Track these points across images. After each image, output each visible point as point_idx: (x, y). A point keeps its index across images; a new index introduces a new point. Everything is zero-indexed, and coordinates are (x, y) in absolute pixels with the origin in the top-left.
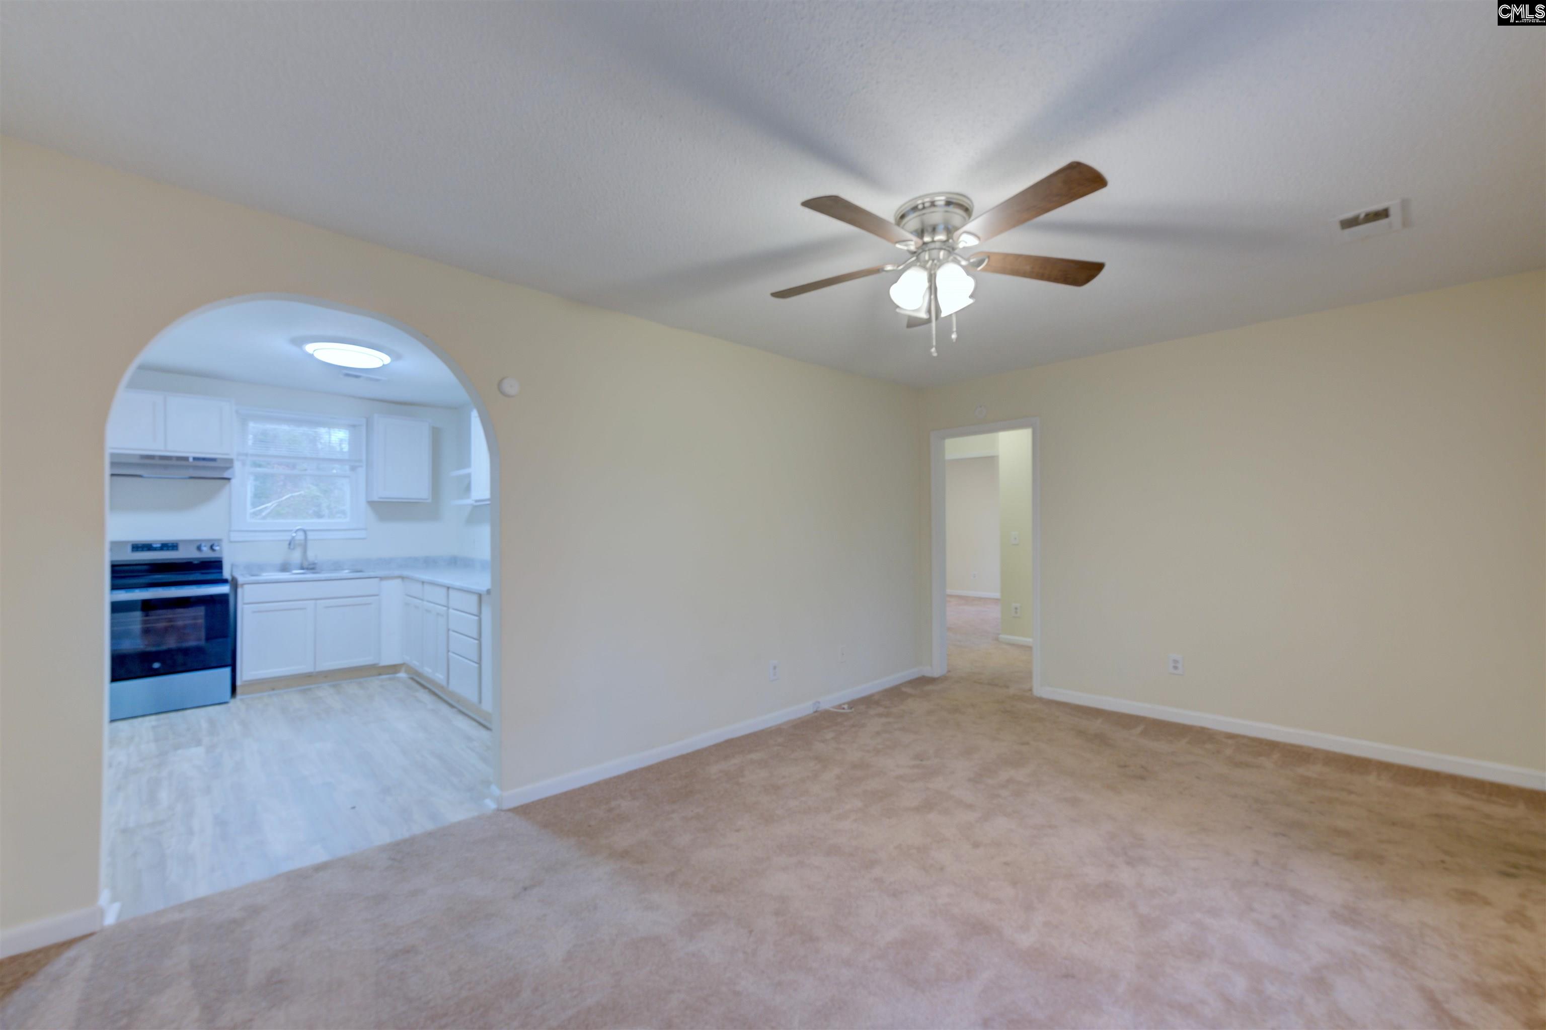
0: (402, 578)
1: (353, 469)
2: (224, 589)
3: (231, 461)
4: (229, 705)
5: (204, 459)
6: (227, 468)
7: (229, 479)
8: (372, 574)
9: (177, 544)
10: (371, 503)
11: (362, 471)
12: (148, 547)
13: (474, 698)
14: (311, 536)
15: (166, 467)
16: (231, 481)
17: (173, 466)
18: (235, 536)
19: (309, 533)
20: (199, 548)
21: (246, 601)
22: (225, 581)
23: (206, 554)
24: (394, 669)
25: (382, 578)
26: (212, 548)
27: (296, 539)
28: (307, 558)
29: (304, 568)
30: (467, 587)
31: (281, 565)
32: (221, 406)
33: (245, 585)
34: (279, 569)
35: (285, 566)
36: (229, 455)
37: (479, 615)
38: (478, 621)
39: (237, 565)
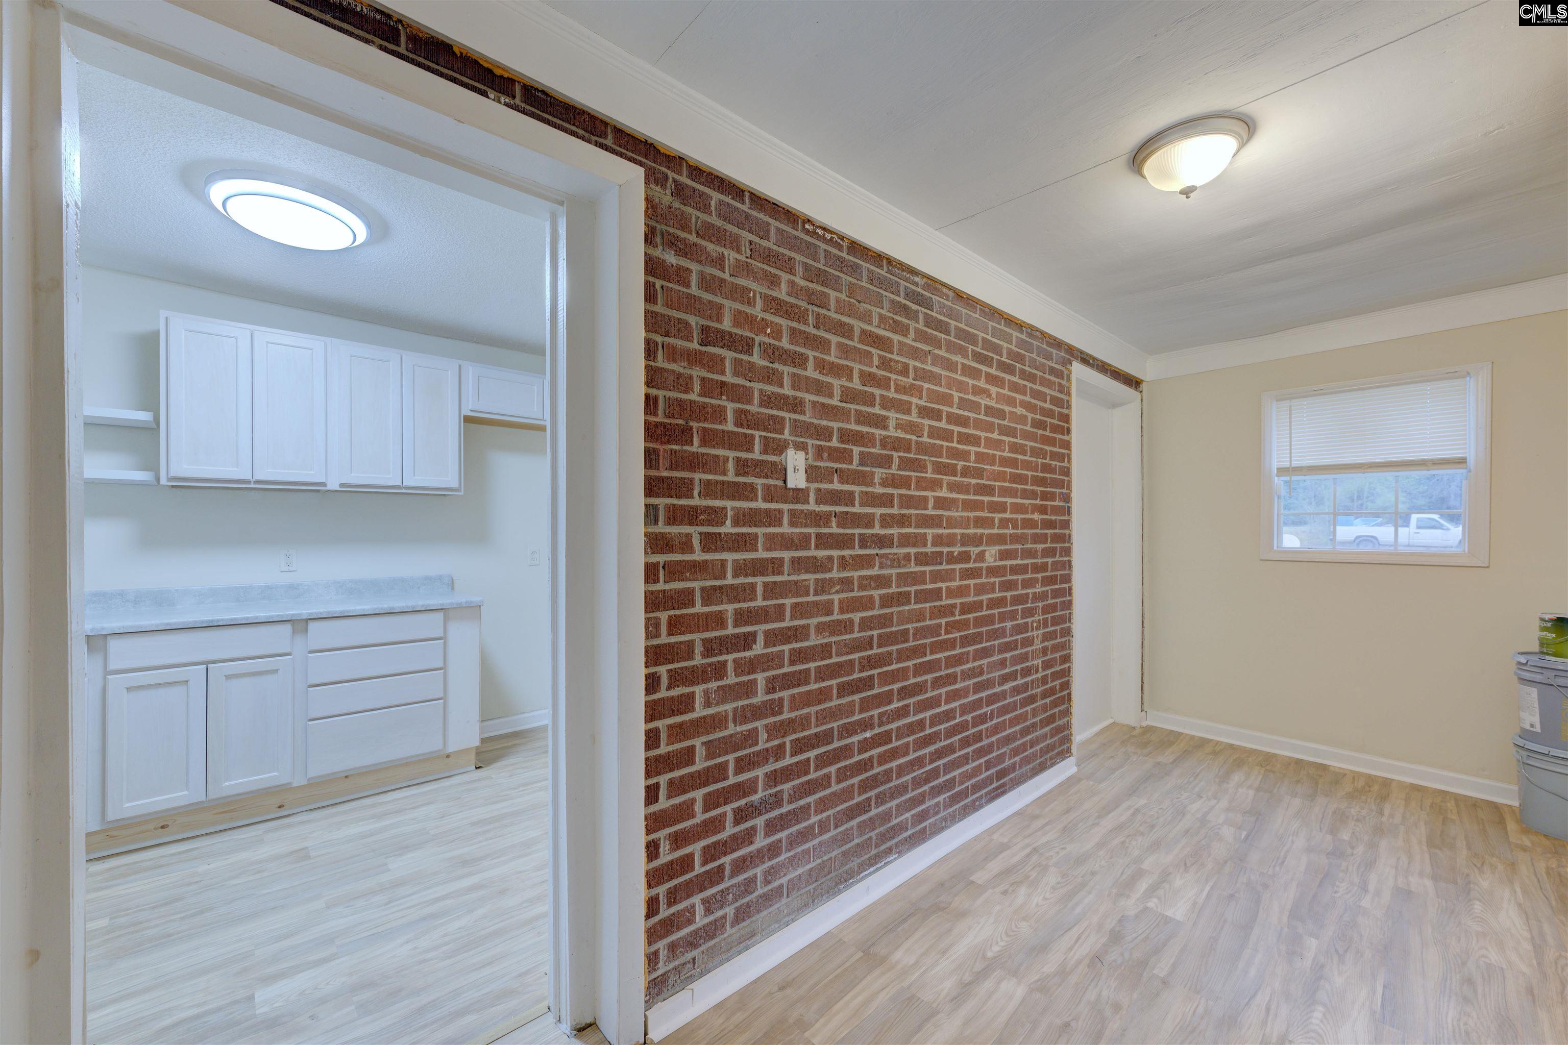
30: (412, 606)
37: (444, 638)
38: (443, 643)
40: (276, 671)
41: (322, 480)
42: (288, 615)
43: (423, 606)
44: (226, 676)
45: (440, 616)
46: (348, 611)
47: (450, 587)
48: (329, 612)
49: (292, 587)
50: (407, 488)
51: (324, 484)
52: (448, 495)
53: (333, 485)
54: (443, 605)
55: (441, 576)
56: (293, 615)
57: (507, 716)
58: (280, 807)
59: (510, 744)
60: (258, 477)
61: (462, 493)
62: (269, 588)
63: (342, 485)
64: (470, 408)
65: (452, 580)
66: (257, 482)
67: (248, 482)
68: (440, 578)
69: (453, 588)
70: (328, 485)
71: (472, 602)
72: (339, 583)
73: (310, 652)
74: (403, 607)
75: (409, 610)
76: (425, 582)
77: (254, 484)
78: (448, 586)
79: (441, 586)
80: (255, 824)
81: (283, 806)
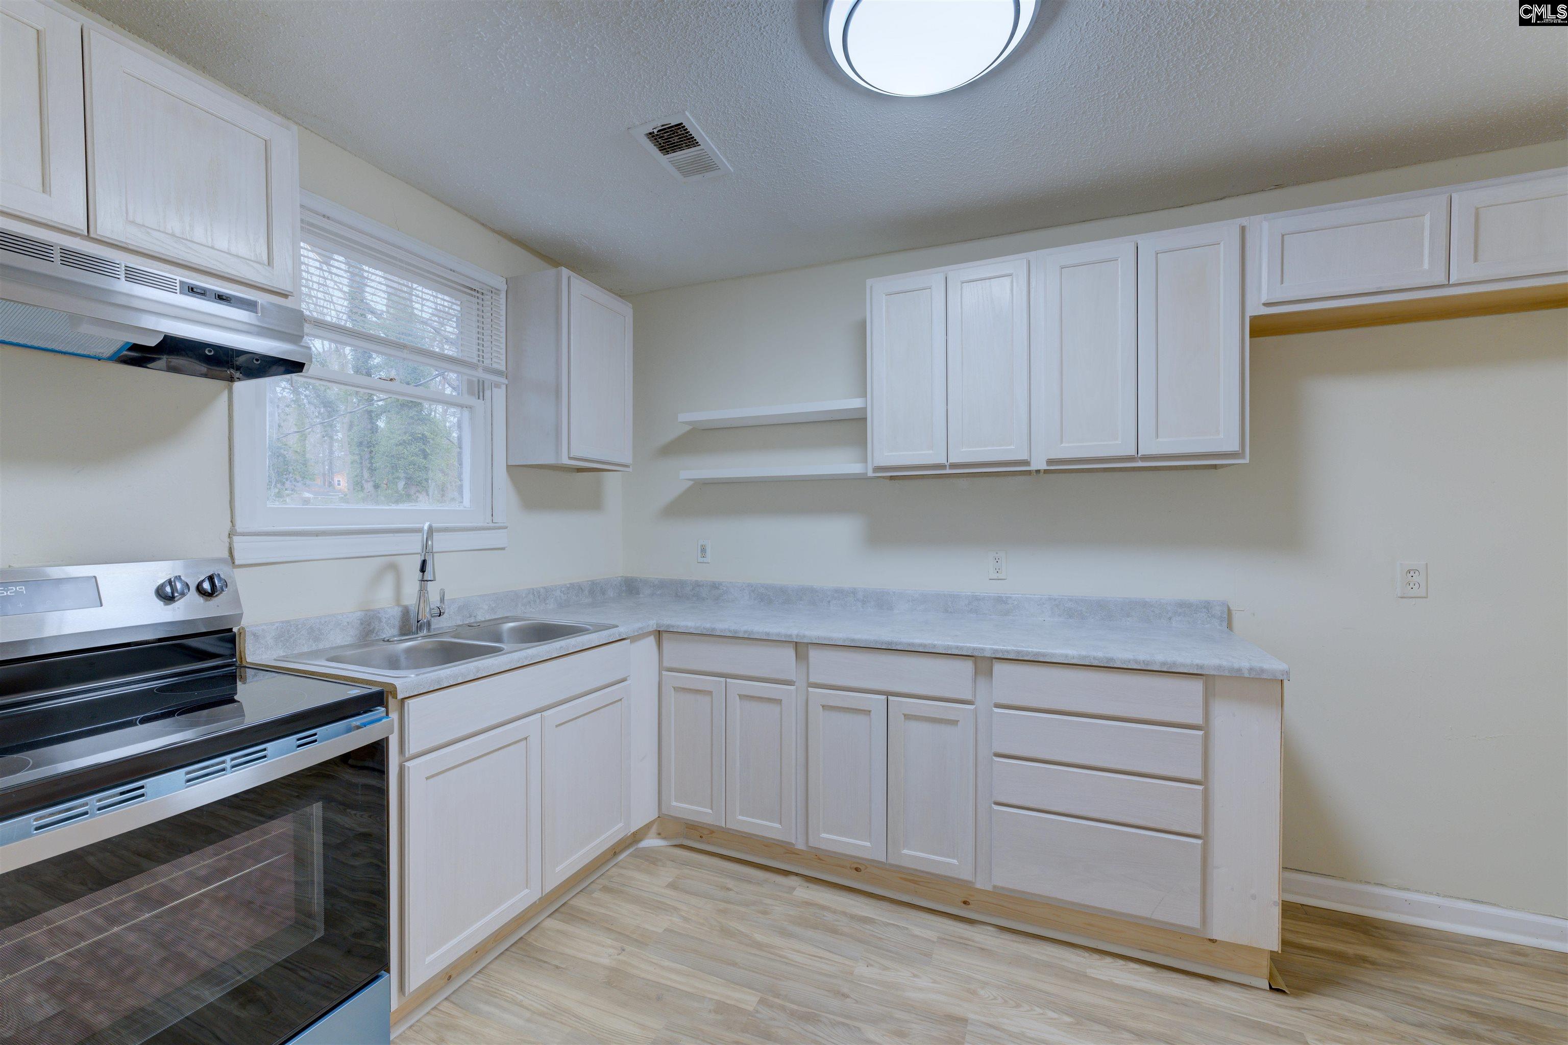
0: (659, 634)
10: (513, 471)
11: (499, 396)
13: (1192, 919)
18: (244, 551)
20: (165, 592)
21: (412, 749)
25: (633, 639)
26: (203, 587)
27: (434, 550)
28: (426, 601)
29: (421, 626)
30: (1143, 661)
31: (362, 624)
32: (266, 138)
33: (410, 701)
34: (356, 636)
35: (369, 625)
36: (286, 296)
37: (1204, 727)
38: (1202, 737)
39: (254, 635)
40: (954, 723)
41: (1024, 456)
42: (969, 648)
43: (1164, 664)
44: (905, 715)
45: (1197, 687)
46: (1044, 655)
47: (1225, 624)
48: (1018, 652)
49: (1000, 600)
50: (1145, 458)
51: (1026, 463)
52: (1222, 466)
53: (1038, 463)
54: (1202, 667)
55: (1208, 602)
56: (974, 649)
57: (1343, 879)
58: (965, 903)
59: (1351, 950)
60: (953, 459)
61: (1247, 461)
62: (976, 598)
63: (1050, 462)
64: (1264, 299)
65: (1229, 610)
66: (954, 466)
67: (942, 466)
68: (1207, 606)
69: (1230, 626)
70: (1032, 463)
71: (1262, 671)
72: (1055, 600)
73: (998, 706)
74: (1129, 662)
75: (1139, 668)
76: (1180, 610)
77: (950, 468)
78: (1222, 621)
79: (1208, 619)
80: (937, 913)
81: (969, 904)
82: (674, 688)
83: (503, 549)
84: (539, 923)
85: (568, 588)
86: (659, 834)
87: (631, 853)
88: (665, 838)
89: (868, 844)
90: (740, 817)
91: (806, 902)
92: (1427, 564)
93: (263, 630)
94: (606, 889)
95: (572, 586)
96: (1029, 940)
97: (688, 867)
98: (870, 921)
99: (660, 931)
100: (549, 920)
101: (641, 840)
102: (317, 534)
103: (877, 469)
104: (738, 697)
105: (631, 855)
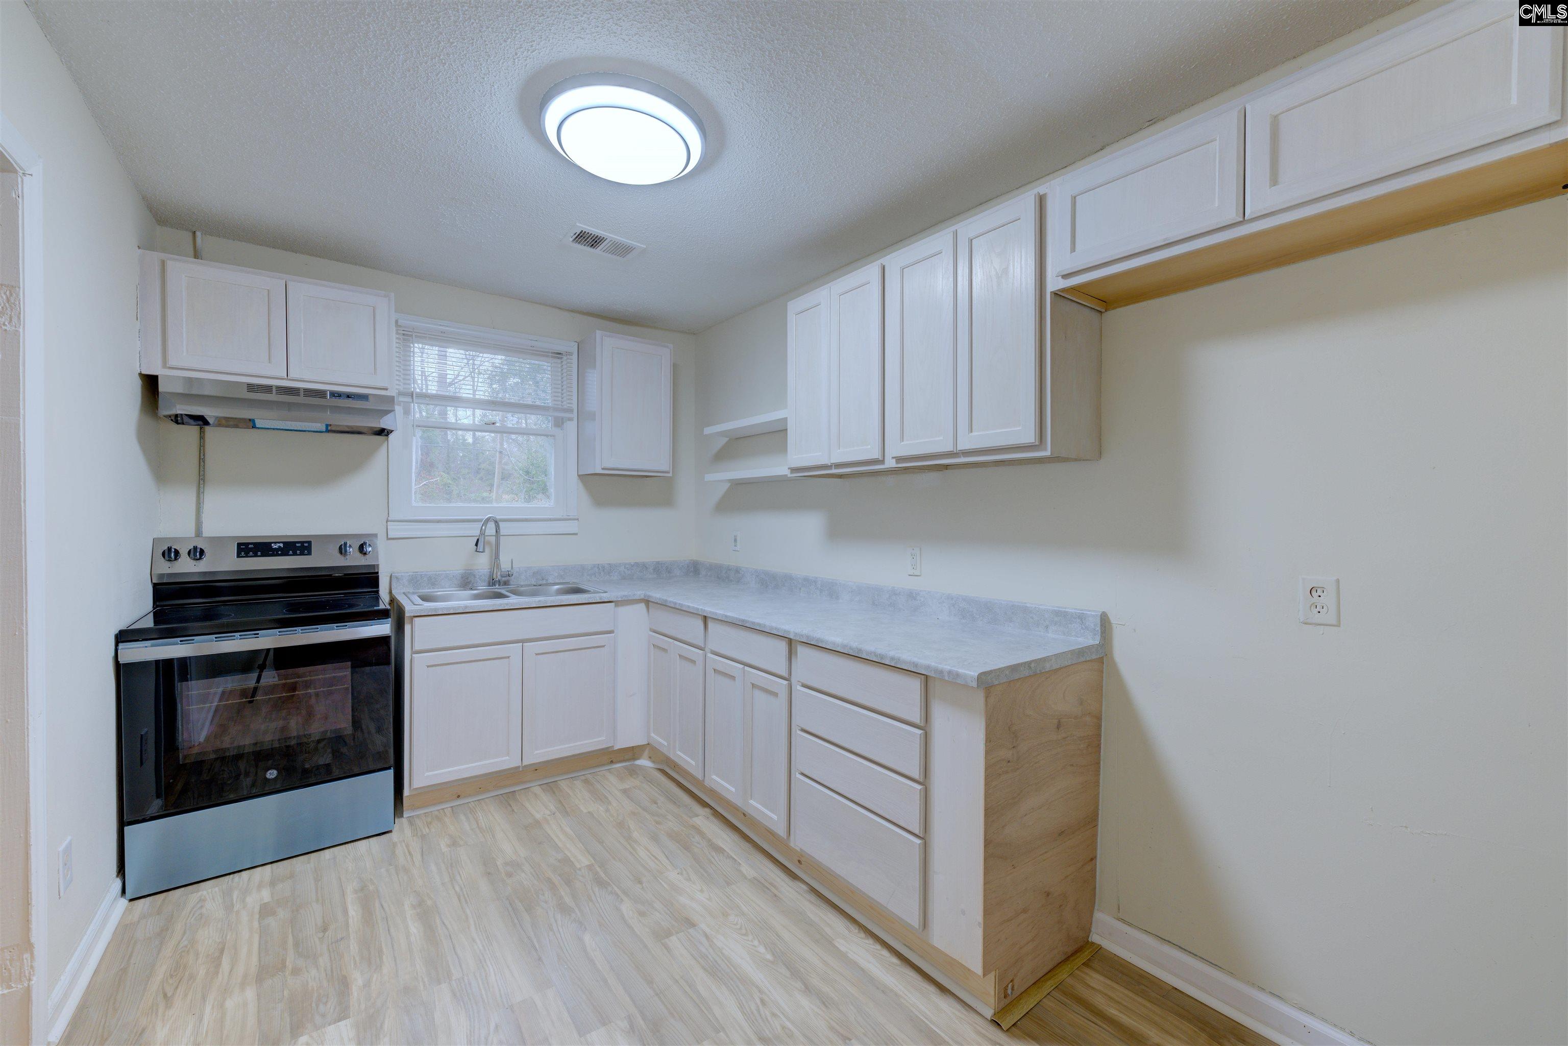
0: (647, 602)
1: (559, 423)
2: (382, 628)
3: (391, 400)
4: (394, 836)
5: (349, 396)
6: (387, 412)
7: (383, 432)
8: (605, 597)
9: (310, 543)
10: (584, 478)
11: (572, 427)
12: (261, 548)
13: (913, 918)
14: (505, 528)
15: (290, 406)
16: (391, 436)
17: (298, 406)
18: (395, 530)
19: (501, 524)
20: (342, 550)
21: (417, 647)
22: (383, 614)
23: (354, 560)
24: (632, 753)
25: (618, 603)
26: (361, 549)
27: (486, 534)
28: (498, 566)
29: (494, 582)
30: (880, 654)
31: (462, 577)
32: (373, 306)
33: (416, 619)
34: (458, 585)
35: (467, 579)
36: (387, 389)
37: (925, 726)
38: (920, 737)
39: (397, 578)
40: (777, 695)
42: (782, 630)
43: (892, 659)
44: (752, 684)
45: (916, 685)
46: (822, 641)
48: (808, 637)
51: (881, 462)
54: (916, 666)
55: (1082, 613)
56: (785, 631)
58: (799, 861)
61: (1050, 455)
64: (1060, 272)
66: (835, 466)
68: (1081, 617)
72: (952, 599)
73: (799, 684)
74: (871, 654)
75: (877, 661)
76: (1056, 619)
77: (835, 469)
78: (1095, 634)
79: (1082, 631)
80: (778, 864)
81: (801, 864)
82: (654, 645)
83: (576, 534)
84: (531, 787)
85: (633, 566)
86: (650, 758)
87: (626, 765)
88: (653, 762)
89: (733, 790)
90: (679, 753)
91: (693, 826)
92: (1338, 581)
93: (402, 576)
94: (586, 782)
95: (637, 564)
96: (824, 906)
97: (649, 783)
98: (719, 850)
99: (585, 811)
100: (538, 787)
101: (638, 759)
102: (439, 521)
103: (794, 470)
104: (678, 657)
105: (625, 767)
